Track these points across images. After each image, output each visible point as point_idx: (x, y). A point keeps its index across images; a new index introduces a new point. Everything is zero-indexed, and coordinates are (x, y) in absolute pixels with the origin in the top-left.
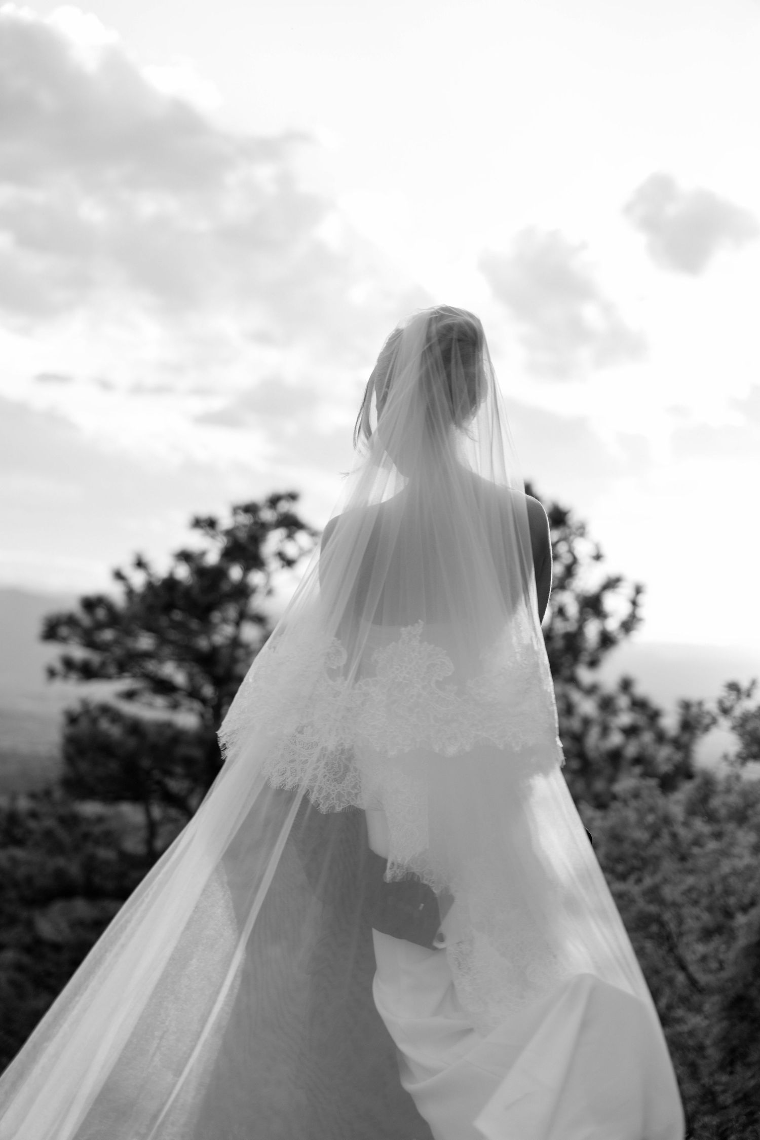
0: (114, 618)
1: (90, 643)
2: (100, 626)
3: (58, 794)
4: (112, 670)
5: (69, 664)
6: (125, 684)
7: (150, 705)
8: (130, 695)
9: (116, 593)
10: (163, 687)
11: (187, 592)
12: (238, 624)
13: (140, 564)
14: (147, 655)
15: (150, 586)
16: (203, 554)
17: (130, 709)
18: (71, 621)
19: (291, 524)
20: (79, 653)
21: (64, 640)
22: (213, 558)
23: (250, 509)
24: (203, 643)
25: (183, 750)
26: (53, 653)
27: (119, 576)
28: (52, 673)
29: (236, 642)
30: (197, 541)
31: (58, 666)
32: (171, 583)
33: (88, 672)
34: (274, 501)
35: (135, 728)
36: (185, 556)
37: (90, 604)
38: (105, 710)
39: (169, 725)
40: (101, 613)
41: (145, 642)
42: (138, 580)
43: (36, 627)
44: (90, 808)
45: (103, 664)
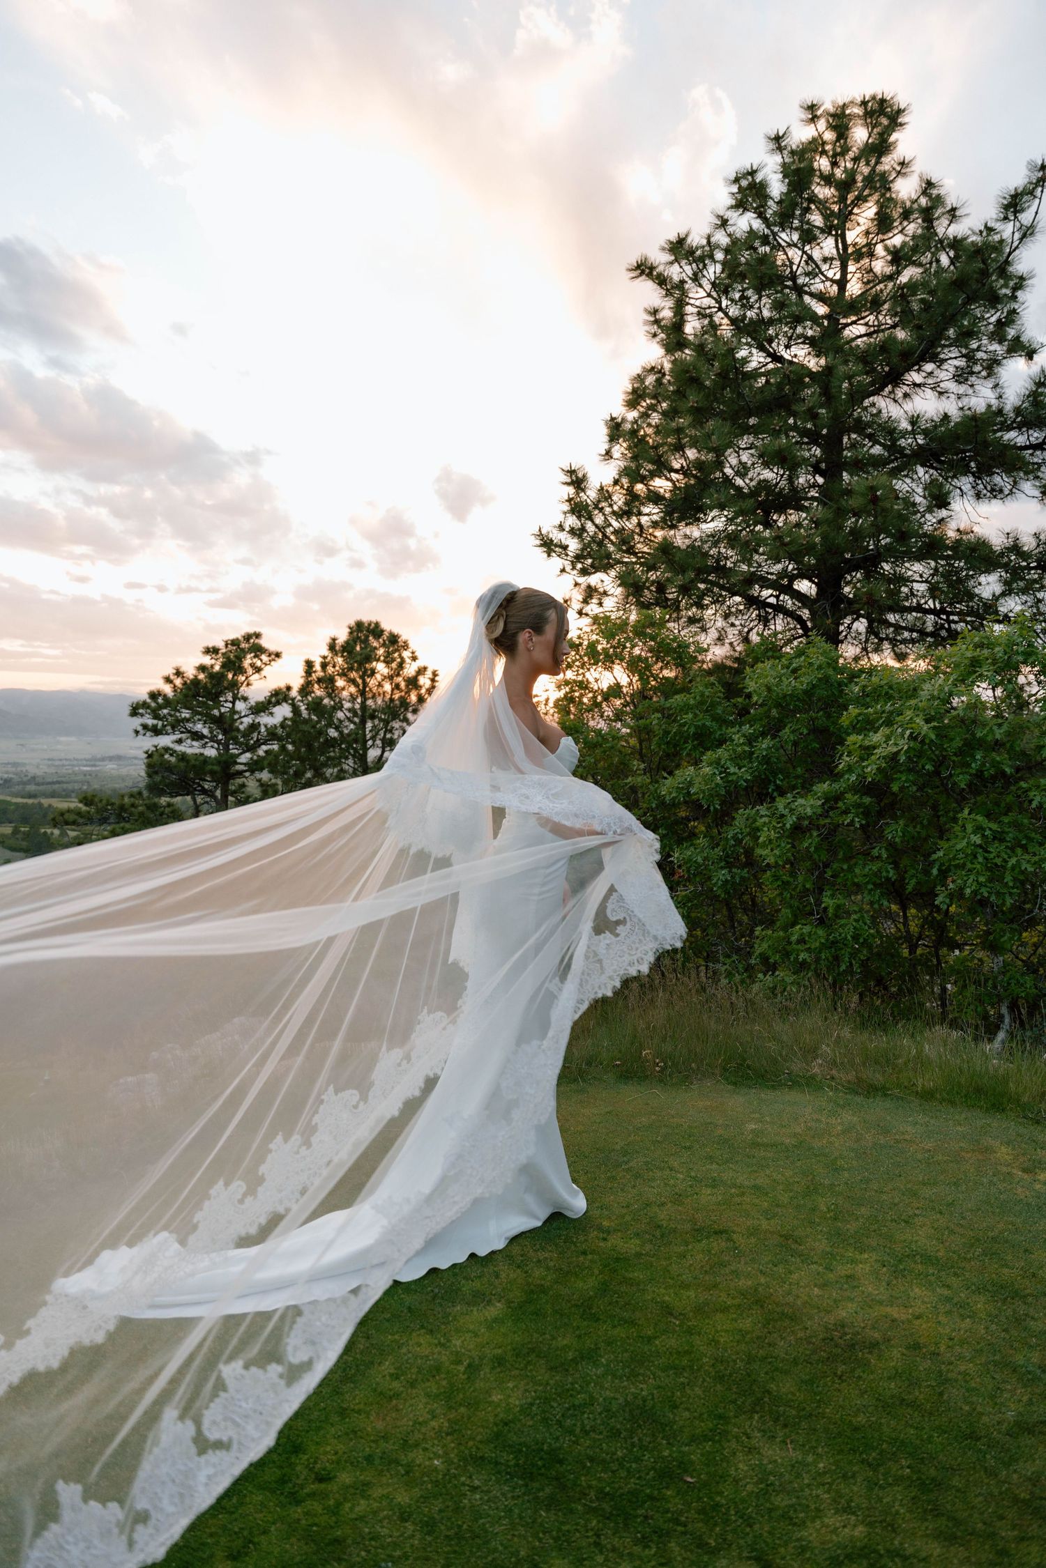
0: (168, 702)
1: (156, 717)
2: (160, 707)
3: (145, 794)
4: (168, 728)
5: (145, 727)
6: (177, 736)
7: (192, 746)
8: (180, 741)
9: (168, 689)
10: (197, 736)
11: (205, 687)
12: (233, 703)
13: (178, 673)
14: (188, 720)
15: (185, 684)
16: (212, 666)
17: (180, 748)
18: (145, 705)
19: (258, 650)
20: (150, 722)
21: (142, 715)
22: (217, 668)
23: (235, 643)
24: (216, 712)
25: (210, 767)
26: (137, 722)
27: (168, 680)
28: (137, 732)
29: (233, 711)
30: (207, 660)
31: (139, 728)
32: (196, 682)
33: (156, 732)
34: (248, 637)
35: (183, 757)
36: (202, 668)
37: (154, 695)
38: (167, 749)
39: (202, 754)
40: (160, 700)
41: (186, 714)
42: (178, 682)
43: (128, 710)
44: (164, 800)
45: (164, 726)
